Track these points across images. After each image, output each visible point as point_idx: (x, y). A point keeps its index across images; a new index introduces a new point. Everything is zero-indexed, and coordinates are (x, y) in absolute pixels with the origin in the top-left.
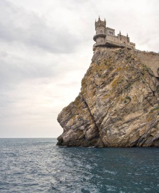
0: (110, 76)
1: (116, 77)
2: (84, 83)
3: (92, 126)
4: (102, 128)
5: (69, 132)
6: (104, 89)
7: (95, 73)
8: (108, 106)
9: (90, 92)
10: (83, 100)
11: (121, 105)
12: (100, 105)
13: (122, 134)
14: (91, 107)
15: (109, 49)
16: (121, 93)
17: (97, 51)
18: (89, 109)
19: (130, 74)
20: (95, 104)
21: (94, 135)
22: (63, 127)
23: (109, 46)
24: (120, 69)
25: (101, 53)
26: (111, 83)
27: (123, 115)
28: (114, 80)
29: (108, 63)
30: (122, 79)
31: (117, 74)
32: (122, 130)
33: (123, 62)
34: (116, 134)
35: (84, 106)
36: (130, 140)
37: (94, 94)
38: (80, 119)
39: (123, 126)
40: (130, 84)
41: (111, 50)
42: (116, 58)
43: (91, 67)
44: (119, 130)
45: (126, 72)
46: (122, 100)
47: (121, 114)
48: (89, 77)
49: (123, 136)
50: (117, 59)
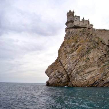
0: (76, 46)
1: (80, 46)
2: (60, 51)
3: (65, 75)
4: (71, 76)
5: (52, 79)
6: (72, 54)
7: (67, 45)
8: (75, 64)
9: (63, 57)
10: (60, 61)
11: (83, 63)
12: (70, 64)
13: (84, 79)
14: (64, 65)
15: (76, 29)
16: (83, 56)
17: (68, 31)
18: (63, 66)
19: (89, 44)
20: (67, 63)
21: (67, 80)
22: (48, 76)
23: (76, 27)
24: (83, 41)
25: (71, 32)
26: (77, 51)
27: (84, 69)
28: (79, 49)
29: (75, 38)
30: (84, 47)
31: (81, 45)
32: (84, 78)
33: (85, 37)
34: (80, 80)
35: (60, 65)
36: (89, 83)
37: (66, 57)
38: (58, 72)
39: (85, 75)
40: (89, 50)
41: (77, 30)
42: (80, 34)
43: (64, 42)
44: (82, 77)
45: (86, 43)
46: (84, 60)
47: (84, 68)
48: (63, 48)
49: (85, 81)
50: (81, 36)
